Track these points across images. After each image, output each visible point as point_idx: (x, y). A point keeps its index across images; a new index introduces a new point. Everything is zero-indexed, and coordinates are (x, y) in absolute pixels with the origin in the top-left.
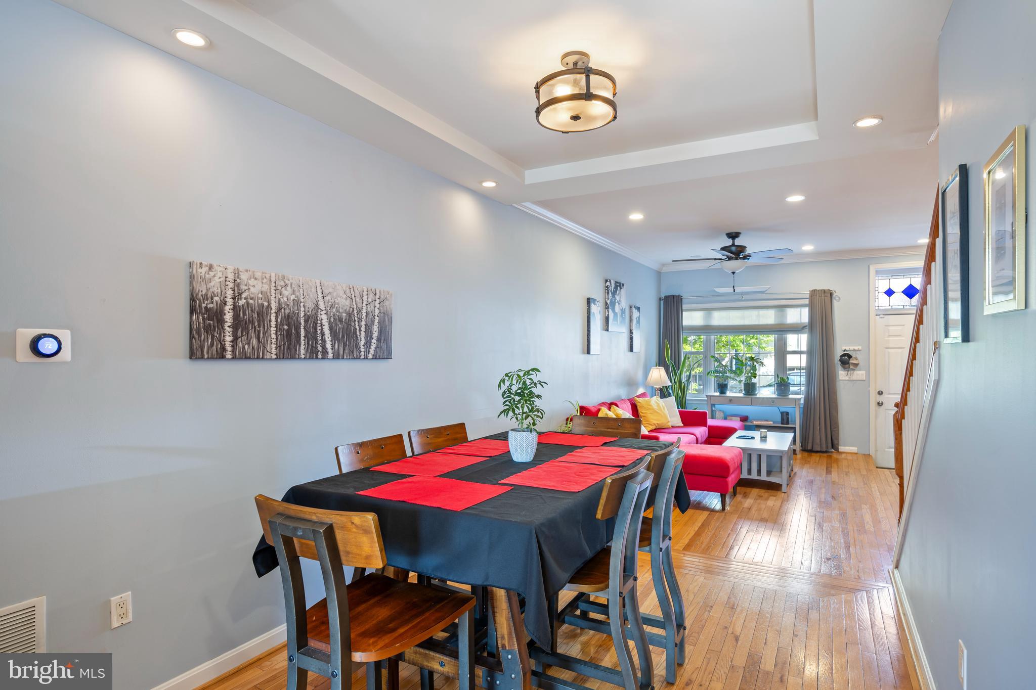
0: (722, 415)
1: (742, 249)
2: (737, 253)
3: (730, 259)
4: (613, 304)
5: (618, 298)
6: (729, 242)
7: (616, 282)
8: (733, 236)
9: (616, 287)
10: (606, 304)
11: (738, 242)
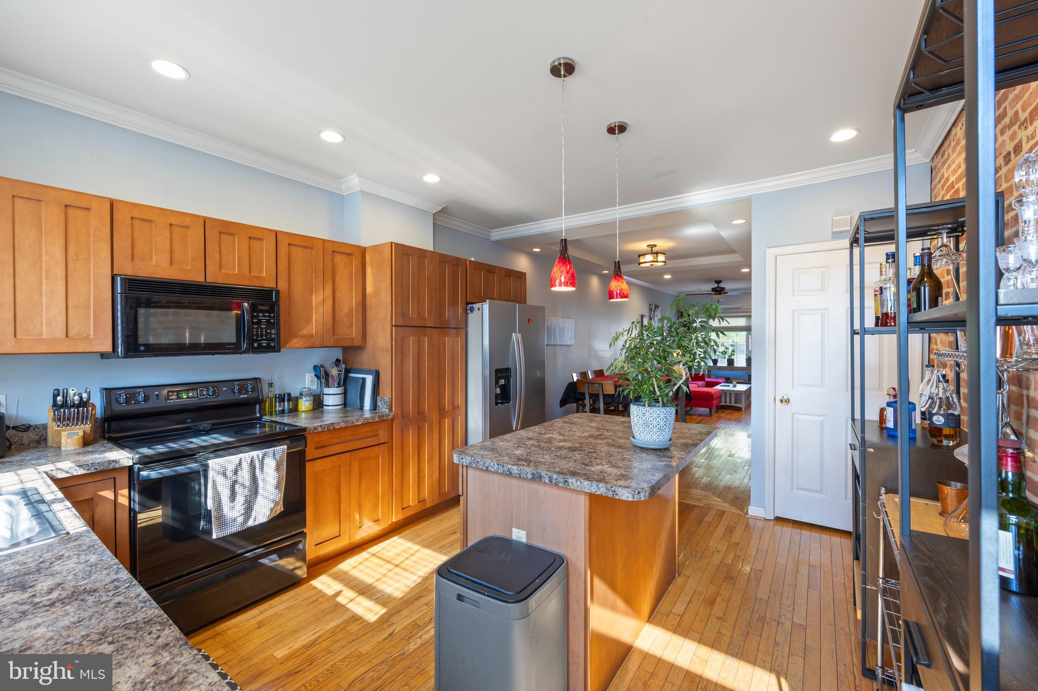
0: (715, 377)
1: (723, 289)
2: (719, 291)
3: (716, 294)
4: (654, 317)
5: (656, 314)
6: (716, 285)
7: (655, 305)
8: (718, 282)
9: (655, 308)
10: (650, 317)
11: (721, 285)
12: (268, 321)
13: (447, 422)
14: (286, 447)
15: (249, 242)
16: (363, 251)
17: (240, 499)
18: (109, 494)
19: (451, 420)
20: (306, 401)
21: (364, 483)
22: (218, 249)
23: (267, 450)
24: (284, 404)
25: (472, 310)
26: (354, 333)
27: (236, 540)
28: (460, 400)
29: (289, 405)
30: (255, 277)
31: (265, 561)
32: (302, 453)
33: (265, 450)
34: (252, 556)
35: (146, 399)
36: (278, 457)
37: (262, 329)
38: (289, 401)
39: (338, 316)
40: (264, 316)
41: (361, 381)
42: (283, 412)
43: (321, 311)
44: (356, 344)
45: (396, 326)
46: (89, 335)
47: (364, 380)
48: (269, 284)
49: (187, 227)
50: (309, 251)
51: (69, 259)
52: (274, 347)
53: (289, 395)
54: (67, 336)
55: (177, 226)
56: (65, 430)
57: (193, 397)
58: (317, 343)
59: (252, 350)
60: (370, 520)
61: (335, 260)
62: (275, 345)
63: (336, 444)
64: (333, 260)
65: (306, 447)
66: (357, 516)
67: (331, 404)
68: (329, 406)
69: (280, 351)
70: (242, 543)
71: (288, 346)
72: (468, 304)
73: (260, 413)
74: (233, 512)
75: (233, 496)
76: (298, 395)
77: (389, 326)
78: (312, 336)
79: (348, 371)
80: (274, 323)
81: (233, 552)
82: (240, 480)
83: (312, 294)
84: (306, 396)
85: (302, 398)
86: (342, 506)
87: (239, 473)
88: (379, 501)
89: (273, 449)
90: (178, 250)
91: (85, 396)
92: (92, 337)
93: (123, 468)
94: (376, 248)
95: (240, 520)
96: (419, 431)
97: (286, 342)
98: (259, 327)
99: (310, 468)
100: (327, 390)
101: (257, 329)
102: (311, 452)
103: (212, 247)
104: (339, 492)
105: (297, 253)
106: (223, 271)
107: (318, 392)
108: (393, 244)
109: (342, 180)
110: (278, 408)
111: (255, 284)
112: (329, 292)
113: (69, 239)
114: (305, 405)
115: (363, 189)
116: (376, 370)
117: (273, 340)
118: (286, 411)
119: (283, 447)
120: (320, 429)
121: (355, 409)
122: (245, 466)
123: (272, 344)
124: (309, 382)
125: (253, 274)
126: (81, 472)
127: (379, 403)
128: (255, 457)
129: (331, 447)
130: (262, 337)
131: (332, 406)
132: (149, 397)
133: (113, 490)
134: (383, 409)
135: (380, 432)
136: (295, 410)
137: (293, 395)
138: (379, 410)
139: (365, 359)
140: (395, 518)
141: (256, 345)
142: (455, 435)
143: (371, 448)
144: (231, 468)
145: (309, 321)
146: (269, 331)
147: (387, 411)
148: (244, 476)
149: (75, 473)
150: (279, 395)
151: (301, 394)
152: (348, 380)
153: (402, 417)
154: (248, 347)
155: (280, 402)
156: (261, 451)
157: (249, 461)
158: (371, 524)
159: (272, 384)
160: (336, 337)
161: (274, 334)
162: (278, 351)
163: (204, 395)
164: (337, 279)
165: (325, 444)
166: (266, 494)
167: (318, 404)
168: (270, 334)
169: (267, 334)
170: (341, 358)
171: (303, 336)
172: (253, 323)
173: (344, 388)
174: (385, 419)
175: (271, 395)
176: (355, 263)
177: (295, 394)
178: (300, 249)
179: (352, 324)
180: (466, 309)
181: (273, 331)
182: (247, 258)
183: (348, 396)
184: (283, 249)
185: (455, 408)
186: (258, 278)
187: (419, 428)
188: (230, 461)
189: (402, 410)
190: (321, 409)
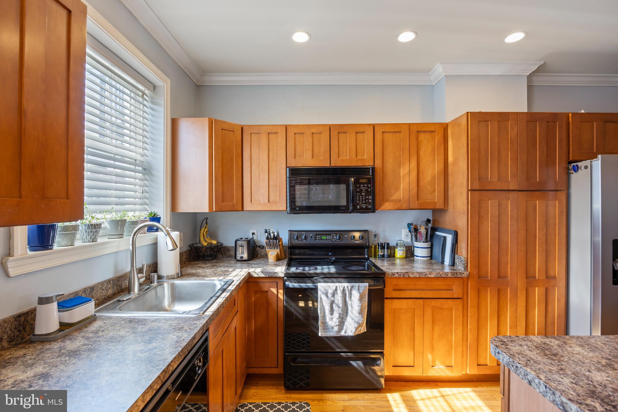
12: (367, 190)
13: (537, 292)
14: (367, 284)
15: (356, 136)
16: (445, 127)
17: (336, 315)
18: (274, 290)
19: (543, 290)
20: (399, 250)
21: (437, 329)
22: (337, 143)
23: (354, 284)
24: (384, 251)
25: (576, 169)
26: (437, 198)
27: (335, 341)
28: (558, 269)
29: (388, 252)
30: (360, 159)
31: (353, 363)
32: (382, 291)
33: (353, 284)
34: (345, 356)
35: (306, 238)
36: (361, 291)
37: (362, 196)
38: (388, 249)
39: (421, 184)
40: (364, 187)
41: (443, 239)
42: (383, 256)
43: (407, 180)
44: (437, 207)
45: (472, 190)
46: (277, 201)
47: (445, 238)
48: (368, 163)
49: (321, 133)
50: (398, 134)
51: (270, 162)
52: (370, 209)
53: (388, 244)
54: (269, 202)
55: (316, 133)
56: (270, 251)
57: (329, 240)
58: (404, 206)
59: (355, 210)
60: (443, 363)
61: (420, 139)
62: (371, 207)
63: (411, 290)
64: (417, 139)
65: (385, 287)
66: (430, 356)
67: (419, 255)
68: (418, 256)
69: (375, 212)
70: (339, 345)
71: (382, 208)
72: (570, 163)
73: (368, 255)
74: (332, 321)
75: (332, 311)
76: (395, 245)
77: (466, 190)
78: (400, 200)
79: (434, 229)
80: (370, 191)
81: (334, 349)
82: (336, 301)
83: (400, 168)
84: (400, 247)
85: (398, 248)
86: (416, 343)
87: (336, 296)
88: (452, 349)
89: (358, 284)
90: (316, 148)
91: (276, 234)
92: (278, 202)
93: (280, 278)
94: (455, 122)
95: (336, 329)
96: (500, 294)
97: (380, 206)
98: (361, 195)
99: (388, 305)
100: (416, 244)
101: (359, 196)
102: (389, 292)
103: (334, 143)
104: (413, 330)
105: (389, 138)
106: (340, 158)
107: (410, 244)
108: (469, 114)
109: (430, 73)
110: (380, 253)
111: (359, 164)
112: (414, 164)
113: (270, 151)
114: (399, 253)
115: (447, 74)
116: (455, 231)
117: (369, 203)
118: (386, 256)
119: (366, 284)
120: (397, 275)
121: (437, 263)
122: (339, 292)
123: (370, 207)
124: (404, 236)
125: (358, 158)
126: (263, 275)
127: (456, 261)
128: (346, 287)
129: (407, 291)
130: (362, 201)
131: (421, 257)
132: (307, 237)
133: (276, 289)
134: (460, 267)
135: (454, 288)
136: (392, 256)
137: (390, 245)
138: (457, 267)
139: (447, 220)
140: (471, 370)
141: (358, 207)
142: (550, 308)
143: (443, 300)
144: (330, 291)
145: (397, 189)
146: (367, 197)
147: (463, 269)
148: (339, 298)
149: (261, 276)
150: (381, 244)
151: (397, 245)
152: (434, 237)
153: (479, 277)
154: (353, 208)
155: (381, 249)
156: (350, 284)
157: (342, 289)
158: (442, 367)
159: (376, 235)
160: (419, 201)
161: (371, 199)
162: (374, 211)
163: (334, 239)
164: (421, 153)
165: (401, 288)
166: (353, 316)
167: (410, 253)
168: (368, 199)
169: (366, 199)
170: (431, 218)
171: (393, 201)
172: (357, 192)
173: (430, 243)
174: (459, 276)
175: (376, 243)
176: (438, 137)
177: (392, 244)
178: (391, 135)
179: (434, 190)
180: (568, 169)
181: (370, 197)
182: (354, 147)
183: (434, 250)
184: (378, 136)
185: (549, 277)
186: (362, 160)
187: (499, 291)
188: (330, 286)
189: (479, 271)
190: (412, 258)
